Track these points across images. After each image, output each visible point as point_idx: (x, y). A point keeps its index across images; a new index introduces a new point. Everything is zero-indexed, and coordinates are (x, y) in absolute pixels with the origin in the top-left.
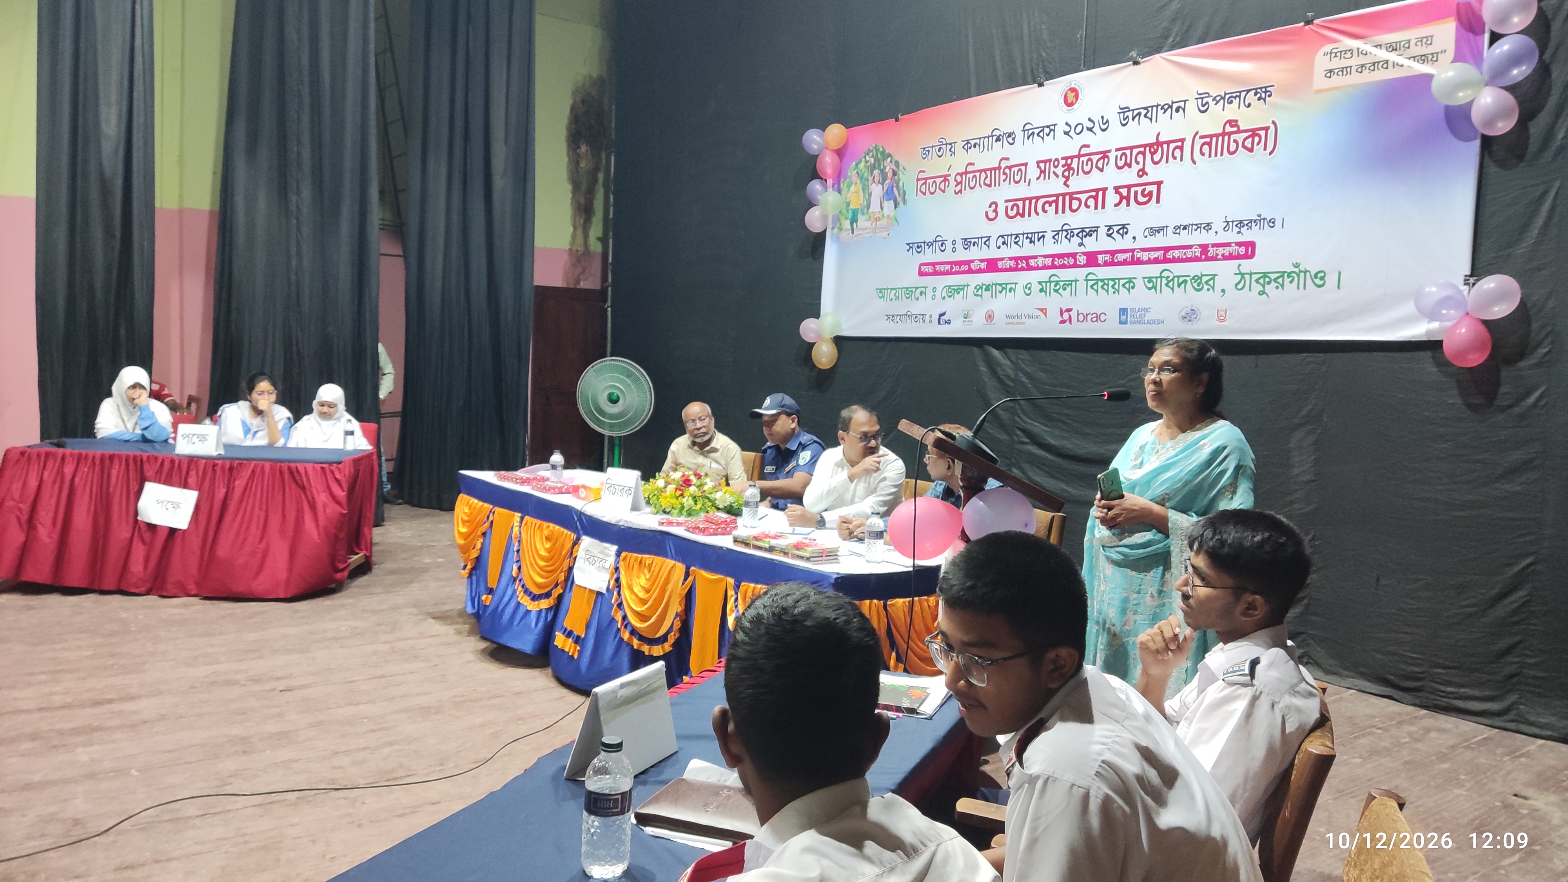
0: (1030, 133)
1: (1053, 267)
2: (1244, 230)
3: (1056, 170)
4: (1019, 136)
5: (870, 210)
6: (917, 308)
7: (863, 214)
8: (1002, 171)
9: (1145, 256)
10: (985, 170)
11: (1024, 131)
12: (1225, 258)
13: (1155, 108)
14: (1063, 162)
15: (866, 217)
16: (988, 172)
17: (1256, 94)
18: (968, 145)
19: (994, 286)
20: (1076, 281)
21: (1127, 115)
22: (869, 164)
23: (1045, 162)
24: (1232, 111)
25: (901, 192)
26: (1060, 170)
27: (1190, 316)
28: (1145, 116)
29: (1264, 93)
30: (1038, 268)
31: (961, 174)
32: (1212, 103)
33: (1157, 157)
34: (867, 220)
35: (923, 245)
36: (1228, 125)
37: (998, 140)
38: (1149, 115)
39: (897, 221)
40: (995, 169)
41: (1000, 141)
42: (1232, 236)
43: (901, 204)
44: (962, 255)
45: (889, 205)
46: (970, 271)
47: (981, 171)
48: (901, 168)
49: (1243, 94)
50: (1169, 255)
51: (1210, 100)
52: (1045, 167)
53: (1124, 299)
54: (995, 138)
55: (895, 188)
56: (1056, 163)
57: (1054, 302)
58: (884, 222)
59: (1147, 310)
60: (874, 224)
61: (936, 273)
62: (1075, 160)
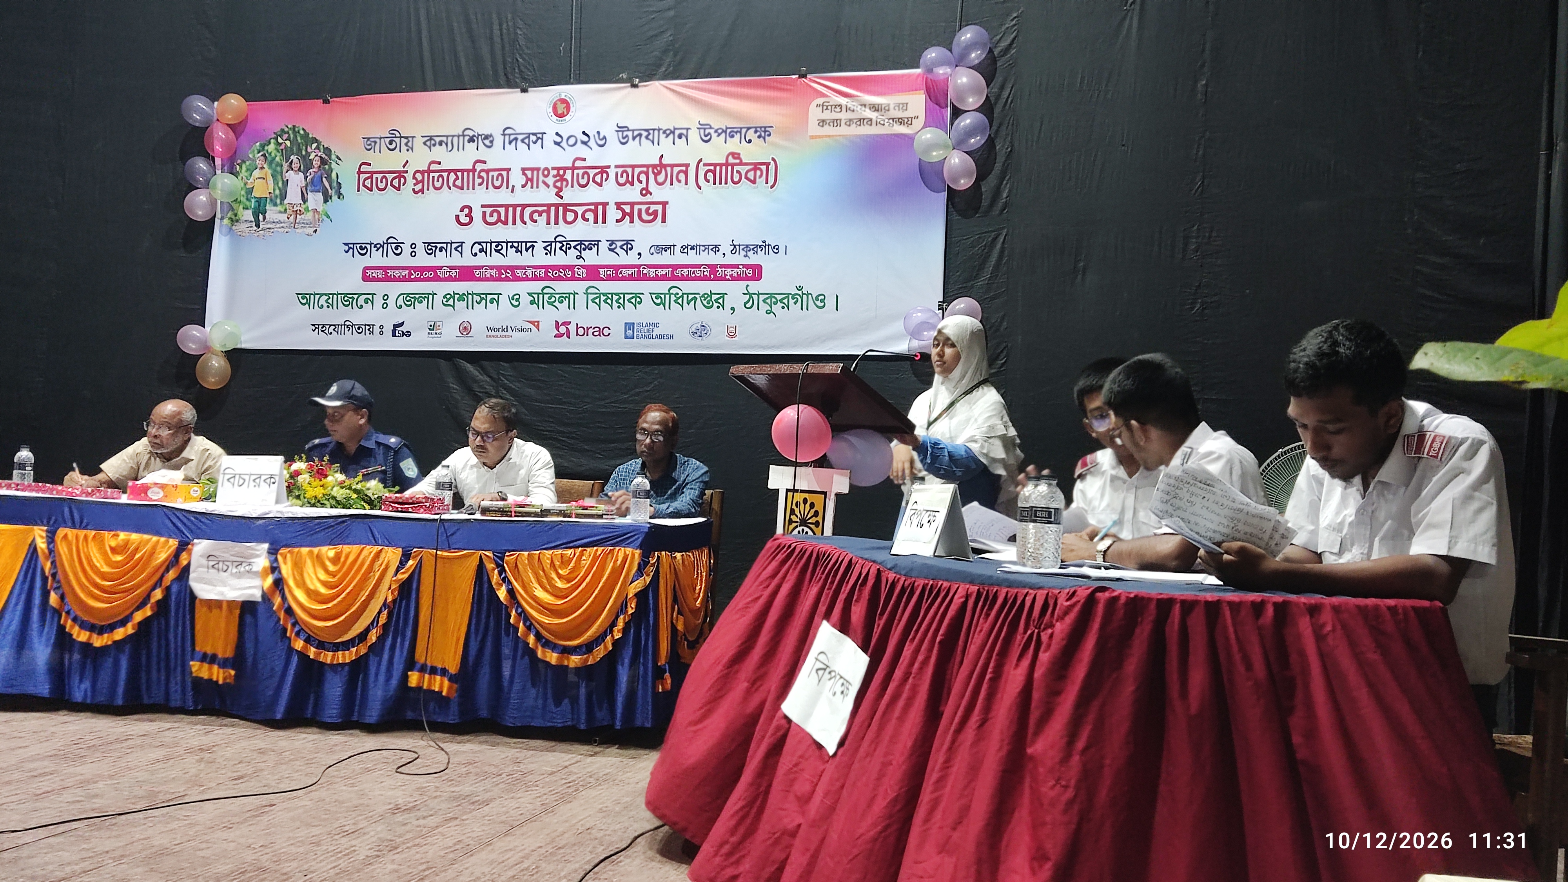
0: (511, 138)
1: (546, 278)
2: (750, 254)
3: (546, 180)
4: (499, 140)
5: (286, 202)
6: (359, 317)
7: (275, 205)
8: (476, 174)
9: (652, 272)
10: (455, 171)
11: (504, 135)
12: (733, 279)
13: (656, 132)
14: (555, 172)
15: (280, 208)
16: (459, 174)
17: (756, 132)
18: (430, 141)
19: (470, 296)
20: (575, 294)
21: (624, 134)
22: (283, 147)
23: (532, 170)
24: (734, 145)
25: (335, 184)
26: (550, 180)
27: (701, 331)
28: (647, 138)
29: (764, 132)
30: (527, 279)
31: (422, 172)
32: (714, 135)
33: (661, 178)
34: (280, 212)
35: (368, 246)
36: (730, 157)
37: (471, 140)
38: (651, 137)
39: (328, 217)
40: (468, 171)
41: (474, 141)
42: (739, 259)
43: (335, 198)
44: (423, 260)
45: (315, 199)
46: (437, 279)
47: (449, 171)
48: (333, 157)
49: (744, 131)
50: (678, 273)
51: (712, 131)
52: (532, 175)
53: (630, 314)
54: (467, 138)
55: (324, 179)
56: (546, 173)
57: (548, 316)
58: (309, 216)
59: (656, 325)
60: (292, 218)
61: (387, 279)
62: (569, 172)
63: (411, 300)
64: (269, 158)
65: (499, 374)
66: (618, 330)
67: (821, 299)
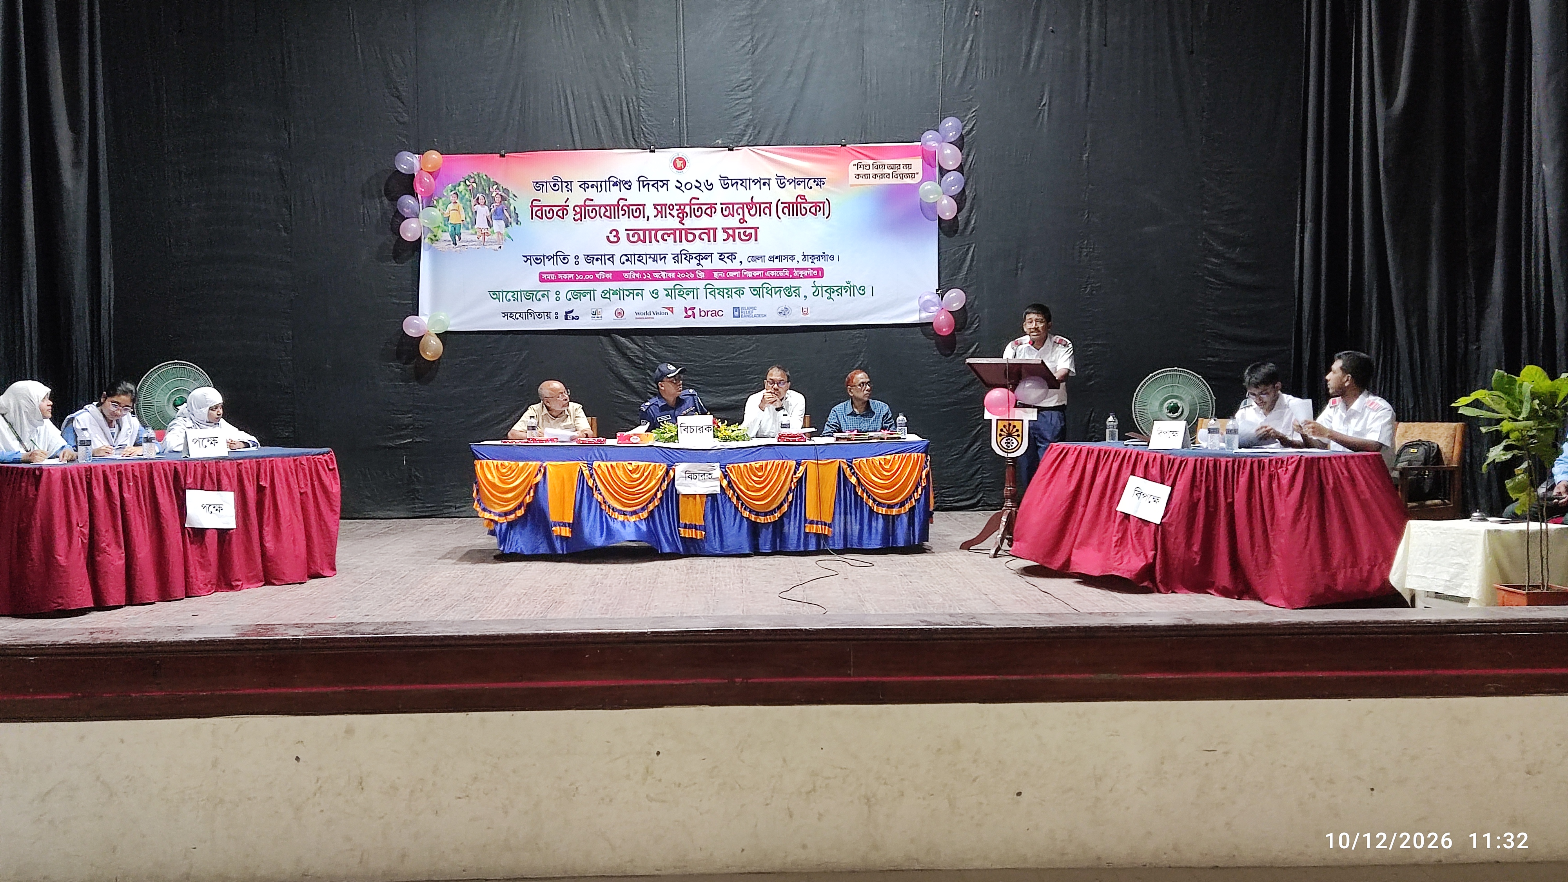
0: (644, 183)
1: (677, 279)
2: (815, 261)
3: (671, 212)
4: (635, 185)
5: (476, 226)
6: (537, 307)
7: (468, 229)
8: (620, 208)
9: (750, 274)
10: (605, 206)
11: (639, 181)
12: (805, 277)
13: (748, 181)
14: (678, 207)
16: (608, 208)
17: (815, 182)
18: (584, 185)
19: (621, 292)
20: (697, 289)
21: (726, 182)
23: (661, 205)
24: (800, 190)
25: (513, 214)
26: (675, 213)
27: (784, 312)
28: (741, 184)
29: (820, 182)
30: (662, 279)
31: (580, 207)
33: (753, 212)
34: (472, 234)
35: (542, 258)
36: (799, 198)
38: (744, 184)
39: (509, 237)
40: (614, 206)
41: (617, 185)
42: (808, 264)
43: (514, 224)
44: (584, 267)
45: (498, 225)
46: (596, 280)
47: (600, 206)
48: (511, 195)
49: (807, 181)
50: (767, 274)
51: (786, 181)
52: (662, 210)
53: (736, 301)
54: (612, 183)
55: (505, 211)
56: (671, 207)
57: (679, 304)
59: (754, 308)
61: (558, 280)
62: (687, 208)
63: (577, 295)
64: (460, 195)
65: (644, 343)
66: (728, 312)
67: (862, 290)
